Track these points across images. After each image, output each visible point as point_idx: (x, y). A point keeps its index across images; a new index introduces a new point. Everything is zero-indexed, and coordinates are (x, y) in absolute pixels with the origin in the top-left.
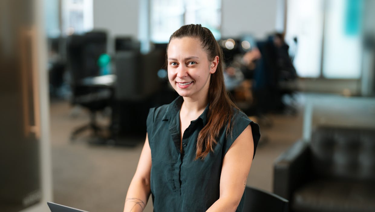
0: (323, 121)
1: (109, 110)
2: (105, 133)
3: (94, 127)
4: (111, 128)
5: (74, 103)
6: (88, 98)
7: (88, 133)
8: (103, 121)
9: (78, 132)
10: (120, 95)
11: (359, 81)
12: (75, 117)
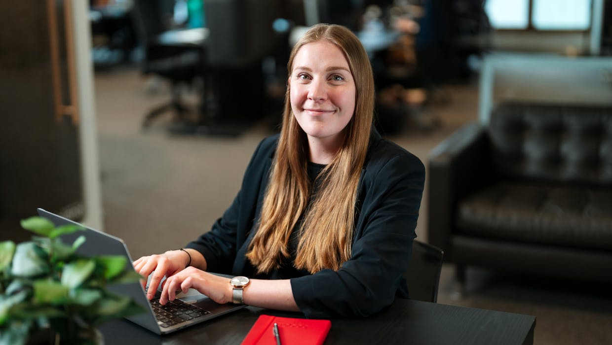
0: (510, 95)
1: (199, 81)
2: (195, 116)
3: (179, 107)
4: (203, 108)
5: (147, 72)
6: (167, 64)
7: (168, 117)
8: (191, 98)
9: (154, 114)
10: (213, 58)
11: (586, 32)
12: (153, 93)
